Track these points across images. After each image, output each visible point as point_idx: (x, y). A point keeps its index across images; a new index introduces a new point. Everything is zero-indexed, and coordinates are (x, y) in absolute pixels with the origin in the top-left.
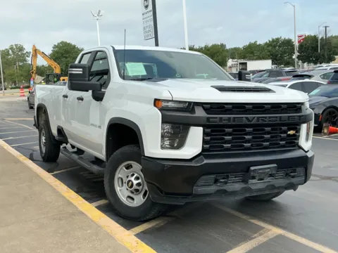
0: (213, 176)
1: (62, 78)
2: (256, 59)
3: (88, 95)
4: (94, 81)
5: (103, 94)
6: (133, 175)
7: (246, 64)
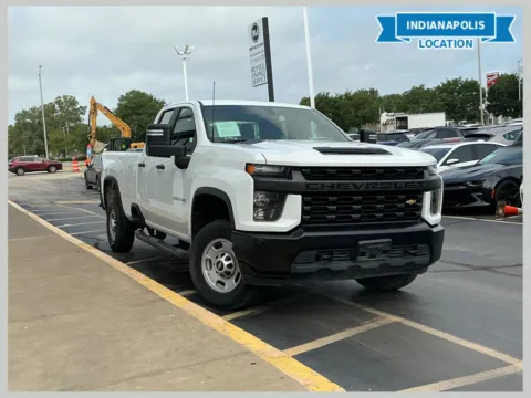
0: (315, 252)
1: (133, 145)
2: (423, 112)
3: (169, 162)
4: (179, 145)
5: (189, 160)
6: (223, 255)
7: (406, 119)
